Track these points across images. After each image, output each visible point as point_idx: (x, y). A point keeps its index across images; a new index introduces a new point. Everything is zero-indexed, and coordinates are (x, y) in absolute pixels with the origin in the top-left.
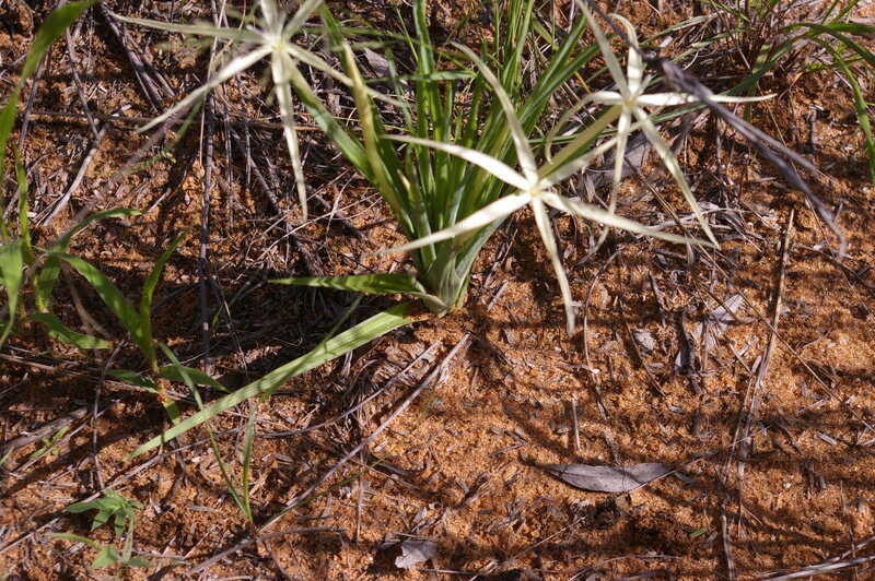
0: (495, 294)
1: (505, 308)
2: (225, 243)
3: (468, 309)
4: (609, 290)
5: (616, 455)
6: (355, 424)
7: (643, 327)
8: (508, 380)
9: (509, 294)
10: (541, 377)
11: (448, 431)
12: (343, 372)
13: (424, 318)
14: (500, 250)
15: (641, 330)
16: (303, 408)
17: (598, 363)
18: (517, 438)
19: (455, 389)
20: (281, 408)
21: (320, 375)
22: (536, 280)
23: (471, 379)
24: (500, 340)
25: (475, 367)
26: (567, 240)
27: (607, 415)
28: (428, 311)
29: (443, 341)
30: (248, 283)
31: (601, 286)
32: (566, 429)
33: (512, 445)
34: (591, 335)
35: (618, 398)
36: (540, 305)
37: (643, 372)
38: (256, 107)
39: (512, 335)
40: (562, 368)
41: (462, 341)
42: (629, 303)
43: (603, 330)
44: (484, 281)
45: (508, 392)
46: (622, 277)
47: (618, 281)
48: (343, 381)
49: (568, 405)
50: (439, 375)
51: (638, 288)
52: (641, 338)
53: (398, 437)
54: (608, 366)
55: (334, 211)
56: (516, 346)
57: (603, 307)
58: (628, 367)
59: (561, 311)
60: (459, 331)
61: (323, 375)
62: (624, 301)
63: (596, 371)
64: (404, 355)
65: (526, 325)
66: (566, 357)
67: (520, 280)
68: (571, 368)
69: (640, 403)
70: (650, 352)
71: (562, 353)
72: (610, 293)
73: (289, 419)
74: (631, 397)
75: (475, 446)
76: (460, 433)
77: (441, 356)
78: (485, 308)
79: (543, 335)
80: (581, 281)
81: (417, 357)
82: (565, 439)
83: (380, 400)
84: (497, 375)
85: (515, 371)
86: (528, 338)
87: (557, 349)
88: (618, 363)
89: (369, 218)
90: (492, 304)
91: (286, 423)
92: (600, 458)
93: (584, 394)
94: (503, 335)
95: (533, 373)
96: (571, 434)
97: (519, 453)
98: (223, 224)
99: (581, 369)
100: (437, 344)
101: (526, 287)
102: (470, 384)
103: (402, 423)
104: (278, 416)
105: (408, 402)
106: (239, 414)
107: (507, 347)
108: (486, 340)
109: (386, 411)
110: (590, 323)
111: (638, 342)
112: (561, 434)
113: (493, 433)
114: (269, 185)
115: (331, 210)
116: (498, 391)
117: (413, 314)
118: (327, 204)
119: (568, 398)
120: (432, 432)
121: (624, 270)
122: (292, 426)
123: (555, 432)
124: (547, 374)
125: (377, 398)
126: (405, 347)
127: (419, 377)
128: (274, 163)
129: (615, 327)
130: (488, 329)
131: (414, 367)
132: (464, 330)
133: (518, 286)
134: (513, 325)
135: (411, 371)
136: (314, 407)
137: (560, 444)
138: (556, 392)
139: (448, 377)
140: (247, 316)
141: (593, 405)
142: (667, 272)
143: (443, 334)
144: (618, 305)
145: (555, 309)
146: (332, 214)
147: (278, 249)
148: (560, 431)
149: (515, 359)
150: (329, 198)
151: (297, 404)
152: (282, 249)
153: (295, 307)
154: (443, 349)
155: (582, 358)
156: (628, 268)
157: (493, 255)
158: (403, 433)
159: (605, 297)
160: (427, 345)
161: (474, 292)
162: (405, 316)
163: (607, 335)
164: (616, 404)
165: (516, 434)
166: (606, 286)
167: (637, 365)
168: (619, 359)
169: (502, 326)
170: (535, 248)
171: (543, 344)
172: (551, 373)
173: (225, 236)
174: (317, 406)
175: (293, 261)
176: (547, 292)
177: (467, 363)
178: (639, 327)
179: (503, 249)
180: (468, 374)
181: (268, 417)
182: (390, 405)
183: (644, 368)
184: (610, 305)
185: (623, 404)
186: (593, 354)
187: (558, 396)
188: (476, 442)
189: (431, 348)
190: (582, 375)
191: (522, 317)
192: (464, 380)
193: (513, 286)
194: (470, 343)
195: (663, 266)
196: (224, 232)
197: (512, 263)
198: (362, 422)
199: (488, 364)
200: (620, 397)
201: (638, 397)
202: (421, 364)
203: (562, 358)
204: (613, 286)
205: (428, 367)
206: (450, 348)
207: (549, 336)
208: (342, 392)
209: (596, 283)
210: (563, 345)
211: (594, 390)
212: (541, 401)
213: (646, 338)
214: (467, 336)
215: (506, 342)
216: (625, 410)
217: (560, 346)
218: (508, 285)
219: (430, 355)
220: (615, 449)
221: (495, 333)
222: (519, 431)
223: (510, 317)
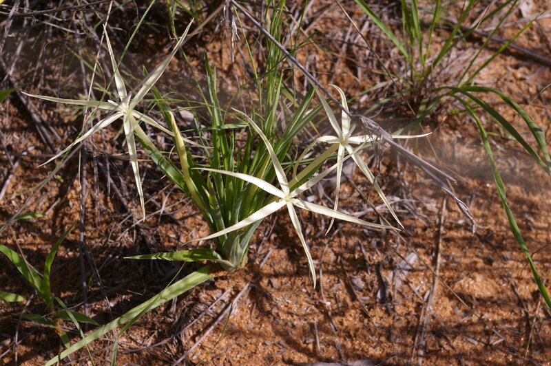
0: (264, 257)
1: (271, 266)
2: (95, 231)
3: (248, 267)
4: (335, 252)
5: (343, 356)
6: (180, 342)
7: (357, 275)
8: (275, 311)
9: (273, 257)
10: (295, 309)
11: (238, 345)
12: (171, 310)
13: (221, 274)
14: (266, 229)
15: (355, 277)
16: (146, 334)
17: (329, 298)
18: (281, 347)
19: (242, 318)
20: (133, 334)
21: (157, 312)
22: (290, 248)
23: (251, 311)
24: (268, 285)
25: (253, 303)
26: (307, 222)
27: (336, 331)
28: (223, 270)
29: (233, 288)
30: (111, 256)
31: (330, 250)
32: (312, 340)
33: (278, 352)
34: (325, 280)
35: (342, 320)
36: (293, 263)
37: (358, 303)
38: (112, 145)
39: (275, 282)
40: (307, 302)
41: (245, 287)
42: (347, 260)
43: (332, 277)
44: (257, 249)
45: (274, 319)
46: (342, 244)
47: (340, 246)
48: (172, 316)
49: (312, 325)
50: (231, 309)
51: (352, 251)
52: (355, 282)
53: (207, 349)
54: (336, 299)
55: (163, 208)
56: (279, 290)
57: (331, 263)
58: (348, 300)
59: (305, 266)
60: (242, 281)
61: (159, 312)
62: (344, 258)
63: (328, 304)
64: (209, 298)
65: (284, 275)
66: (309, 295)
67: (279, 248)
68: (313, 302)
69: (356, 323)
70: (361, 291)
71: (307, 293)
72: (336, 255)
73: (139, 341)
74: (351, 319)
75: (255, 353)
76: (246, 345)
77: (232, 297)
78: (259, 266)
79: (295, 282)
80: (317, 247)
81: (217, 298)
82: (311, 346)
83: (195, 327)
84: (268, 307)
85: (279, 304)
86: (286, 284)
87: (304, 290)
88: (342, 298)
89: (185, 212)
90: (262, 264)
91: (137, 343)
92: (333, 358)
93: (322, 317)
94: (270, 283)
95: (289, 306)
96: (315, 343)
97: (283, 356)
98: (94, 219)
99: (319, 302)
100: (229, 290)
101: (283, 252)
102: (251, 314)
103: (209, 340)
104: (132, 339)
105: (212, 327)
106: (107, 339)
107: (273, 290)
108: (260, 286)
109: (199, 333)
110: (324, 272)
111: (354, 284)
112: (308, 344)
113: (266, 345)
114: (122, 193)
115: (161, 208)
116: (269, 318)
117: (214, 272)
118: (158, 204)
119: (312, 321)
120: (228, 345)
121: (343, 239)
122: (141, 345)
123: (305, 343)
124: (298, 306)
125: (193, 325)
126: (210, 292)
127: (219, 311)
128: (125, 180)
129: (339, 276)
130: (261, 279)
131: (215, 305)
132: (246, 281)
133: (279, 252)
134: (276, 275)
135: (214, 308)
136: (154, 333)
137: (308, 349)
138: (305, 317)
139: (237, 310)
140: (110, 277)
141: (327, 325)
142: (370, 240)
143: (233, 283)
144: (341, 261)
145: (302, 265)
146: (161, 211)
147: (129, 234)
148: (307, 342)
149: (278, 298)
150: (160, 201)
151: (143, 331)
152: (131, 233)
153: (140, 270)
154: (233, 293)
155: (320, 295)
156: (346, 239)
157: (262, 233)
158: (210, 347)
159: (332, 257)
160: (223, 291)
161: (252, 256)
162: (209, 273)
163: (334, 280)
164: (341, 323)
165: (280, 345)
166: (333, 250)
167: (354, 298)
168: (343, 294)
169: (269, 276)
170: (288, 228)
171: (295, 287)
172: (301, 305)
173: (95, 227)
174: (156, 332)
175: (138, 241)
176: (297, 255)
177: (248, 301)
178: (354, 275)
179: (268, 229)
180: (249, 308)
181: (125, 340)
182: (202, 330)
183: (358, 300)
184: (335, 261)
185: (346, 324)
186: (326, 293)
187: (305, 320)
188: (256, 350)
189: (225, 293)
190: (320, 306)
191: (281, 271)
192: (247, 312)
193: (276, 252)
194: (250, 288)
195: (368, 237)
196: (95, 224)
197: (275, 238)
198: (184, 341)
199: (261, 301)
200: (344, 319)
201: (355, 319)
202: (220, 303)
203: (307, 296)
204: (337, 250)
205: (224, 305)
206: (237, 292)
207: (299, 282)
208: (171, 323)
209: (326, 248)
210: (308, 288)
211: (328, 315)
212: (295, 323)
213: (358, 282)
214: (248, 284)
215: (272, 287)
216: (347, 327)
217: (305, 288)
218: (272, 251)
219: (226, 297)
220: (342, 351)
221: (265, 281)
222: (282, 342)
223: (274, 271)
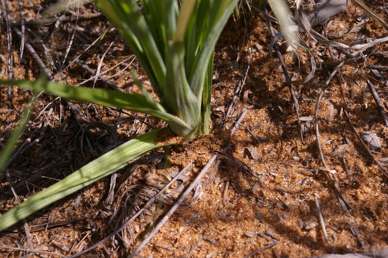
0: (237, 121)
1: (246, 131)
3: (214, 134)
4: (334, 104)
5: (363, 243)
6: (121, 243)
7: (369, 129)
8: (257, 189)
9: (249, 120)
10: (285, 184)
11: (207, 240)
12: (108, 199)
15: (368, 132)
16: (76, 237)
17: (334, 164)
18: (270, 238)
19: (210, 203)
20: (57, 239)
21: (89, 206)
22: (271, 105)
23: (223, 193)
24: (245, 157)
25: (225, 182)
26: (292, 71)
27: (349, 208)
28: (176, 136)
29: (195, 163)
30: (29, 140)
31: (327, 102)
32: (314, 225)
33: (266, 245)
34: (323, 141)
35: (356, 193)
36: (277, 125)
37: (376, 167)
39: (254, 151)
40: (302, 173)
41: (211, 162)
42: (353, 112)
43: (334, 137)
44: (226, 112)
45: (257, 200)
46: (344, 92)
47: (341, 95)
48: (109, 208)
49: (312, 204)
50: (193, 191)
51: (360, 99)
52: (369, 139)
53: (162, 251)
54: (343, 166)
55: (98, 74)
56: (260, 161)
57: (331, 119)
58: (361, 165)
59: (295, 126)
60: (207, 153)
61: (92, 205)
62: (349, 110)
63: (334, 172)
64: (161, 178)
65: (266, 141)
66: (304, 163)
67: (257, 107)
68: (309, 172)
69: (377, 194)
70: (378, 149)
71: (301, 161)
72: (336, 106)
73: (65, 248)
74: (368, 190)
75: (232, 250)
76: (218, 240)
77: (195, 175)
78: (229, 131)
79: (282, 149)
80: (308, 99)
81: (172, 178)
82: (313, 234)
83: (142, 220)
84: (246, 185)
85: (262, 180)
86: (269, 152)
87: (296, 158)
88: (351, 163)
89: (128, 78)
90: (234, 129)
91: (62, 251)
92: (348, 247)
93: (325, 192)
94: (247, 153)
95: (277, 181)
96: (319, 229)
97: (273, 251)
99: (320, 171)
100: (189, 166)
101: (263, 113)
102: (223, 197)
103: (165, 238)
104: (55, 246)
105: (166, 218)
106: (19, 248)
107: (252, 162)
108: (233, 158)
109: (148, 229)
110: (321, 131)
111: (366, 142)
112: (309, 230)
113: (247, 237)
115: (95, 74)
116: (249, 199)
117: (163, 140)
118: (93, 71)
119: (311, 198)
120: (192, 243)
121: (345, 86)
122: (67, 253)
123: (304, 229)
124: (290, 180)
125: (138, 217)
126: (161, 172)
127: (176, 196)
129: (344, 134)
130: (234, 148)
131: (170, 188)
132: (212, 152)
133: (256, 112)
134: (255, 142)
135: (169, 191)
136: (86, 234)
137: (310, 238)
138: (300, 194)
139: (202, 193)
141: (334, 201)
142: (383, 82)
143: (193, 156)
144: (344, 115)
145: (290, 126)
148: (308, 227)
149: (260, 171)
150: (94, 66)
151: (71, 233)
152: (57, 111)
154: (195, 170)
155: (319, 162)
156: (349, 85)
157: (232, 91)
158: (166, 247)
159: (332, 110)
160: (181, 167)
161: (219, 121)
162: (156, 142)
163: (338, 141)
164: (355, 198)
165: (268, 235)
166: (331, 101)
167: (369, 162)
168: (354, 161)
169: (246, 143)
170: (267, 80)
171: (283, 156)
172: (294, 178)
173: (13, 108)
174: (88, 233)
176: (282, 114)
177: (218, 180)
178: (365, 130)
179: (240, 85)
180: (220, 189)
181: (46, 248)
182: (152, 223)
183: (376, 163)
184: (337, 116)
185: (362, 197)
186: (329, 158)
187: (301, 198)
188: (233, 247)
189: (184, 170)
190: (321, 176)
191: (262, 136)
192: (217, 194)
193: (252, 114)
194: (219, 162)
195: (379, 78)
197: (249, 95)
198: (127, 242)
199: (237, 178)
200: (358, 191)
201: (375, 189)
202: (176, 184)
203: (301, 165)
204: (337, 100)
205: (182, 187)
206: (201, 167)
207: (288, 149)
208: (109, 217)
209: (322, 100)
210: (301, 154)
211: (334, 188)
212: (287, 203)
213: (373, 139)
214: (215, 157)
215: (251, 158)
216: (364, 202)
217: (298, 156)
218: (247, 112)
219: (185, 175)
220: (361, 236)
221: (240, 151)
222: (271, 232)
223: (252, 137)
